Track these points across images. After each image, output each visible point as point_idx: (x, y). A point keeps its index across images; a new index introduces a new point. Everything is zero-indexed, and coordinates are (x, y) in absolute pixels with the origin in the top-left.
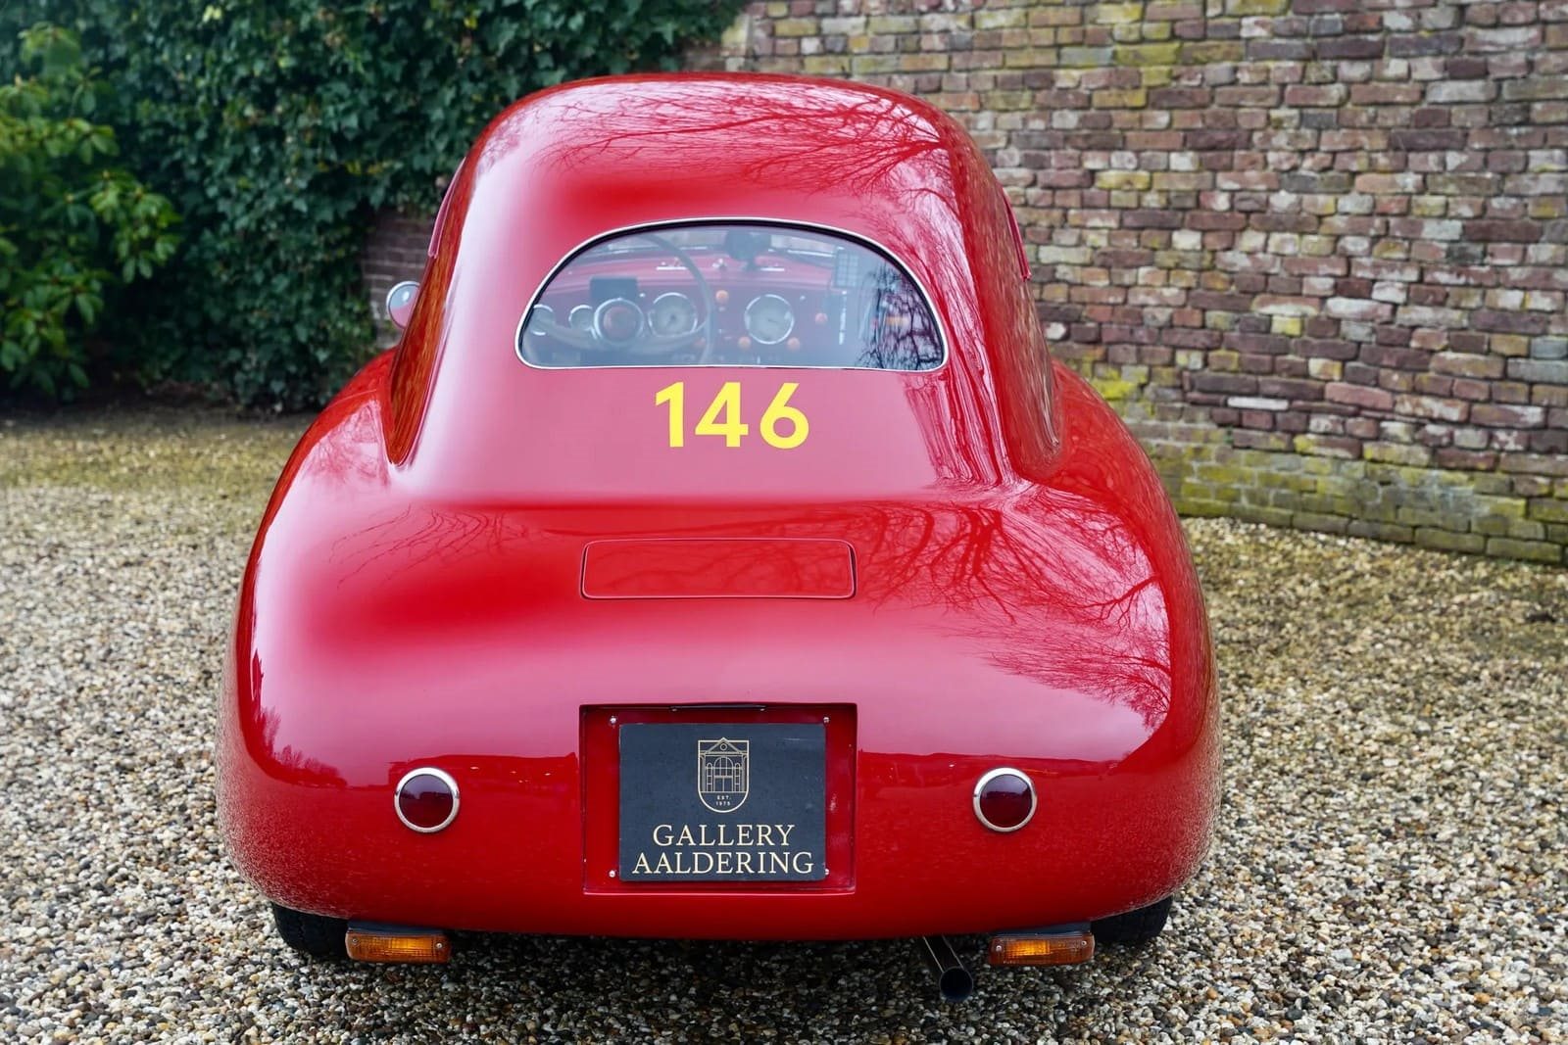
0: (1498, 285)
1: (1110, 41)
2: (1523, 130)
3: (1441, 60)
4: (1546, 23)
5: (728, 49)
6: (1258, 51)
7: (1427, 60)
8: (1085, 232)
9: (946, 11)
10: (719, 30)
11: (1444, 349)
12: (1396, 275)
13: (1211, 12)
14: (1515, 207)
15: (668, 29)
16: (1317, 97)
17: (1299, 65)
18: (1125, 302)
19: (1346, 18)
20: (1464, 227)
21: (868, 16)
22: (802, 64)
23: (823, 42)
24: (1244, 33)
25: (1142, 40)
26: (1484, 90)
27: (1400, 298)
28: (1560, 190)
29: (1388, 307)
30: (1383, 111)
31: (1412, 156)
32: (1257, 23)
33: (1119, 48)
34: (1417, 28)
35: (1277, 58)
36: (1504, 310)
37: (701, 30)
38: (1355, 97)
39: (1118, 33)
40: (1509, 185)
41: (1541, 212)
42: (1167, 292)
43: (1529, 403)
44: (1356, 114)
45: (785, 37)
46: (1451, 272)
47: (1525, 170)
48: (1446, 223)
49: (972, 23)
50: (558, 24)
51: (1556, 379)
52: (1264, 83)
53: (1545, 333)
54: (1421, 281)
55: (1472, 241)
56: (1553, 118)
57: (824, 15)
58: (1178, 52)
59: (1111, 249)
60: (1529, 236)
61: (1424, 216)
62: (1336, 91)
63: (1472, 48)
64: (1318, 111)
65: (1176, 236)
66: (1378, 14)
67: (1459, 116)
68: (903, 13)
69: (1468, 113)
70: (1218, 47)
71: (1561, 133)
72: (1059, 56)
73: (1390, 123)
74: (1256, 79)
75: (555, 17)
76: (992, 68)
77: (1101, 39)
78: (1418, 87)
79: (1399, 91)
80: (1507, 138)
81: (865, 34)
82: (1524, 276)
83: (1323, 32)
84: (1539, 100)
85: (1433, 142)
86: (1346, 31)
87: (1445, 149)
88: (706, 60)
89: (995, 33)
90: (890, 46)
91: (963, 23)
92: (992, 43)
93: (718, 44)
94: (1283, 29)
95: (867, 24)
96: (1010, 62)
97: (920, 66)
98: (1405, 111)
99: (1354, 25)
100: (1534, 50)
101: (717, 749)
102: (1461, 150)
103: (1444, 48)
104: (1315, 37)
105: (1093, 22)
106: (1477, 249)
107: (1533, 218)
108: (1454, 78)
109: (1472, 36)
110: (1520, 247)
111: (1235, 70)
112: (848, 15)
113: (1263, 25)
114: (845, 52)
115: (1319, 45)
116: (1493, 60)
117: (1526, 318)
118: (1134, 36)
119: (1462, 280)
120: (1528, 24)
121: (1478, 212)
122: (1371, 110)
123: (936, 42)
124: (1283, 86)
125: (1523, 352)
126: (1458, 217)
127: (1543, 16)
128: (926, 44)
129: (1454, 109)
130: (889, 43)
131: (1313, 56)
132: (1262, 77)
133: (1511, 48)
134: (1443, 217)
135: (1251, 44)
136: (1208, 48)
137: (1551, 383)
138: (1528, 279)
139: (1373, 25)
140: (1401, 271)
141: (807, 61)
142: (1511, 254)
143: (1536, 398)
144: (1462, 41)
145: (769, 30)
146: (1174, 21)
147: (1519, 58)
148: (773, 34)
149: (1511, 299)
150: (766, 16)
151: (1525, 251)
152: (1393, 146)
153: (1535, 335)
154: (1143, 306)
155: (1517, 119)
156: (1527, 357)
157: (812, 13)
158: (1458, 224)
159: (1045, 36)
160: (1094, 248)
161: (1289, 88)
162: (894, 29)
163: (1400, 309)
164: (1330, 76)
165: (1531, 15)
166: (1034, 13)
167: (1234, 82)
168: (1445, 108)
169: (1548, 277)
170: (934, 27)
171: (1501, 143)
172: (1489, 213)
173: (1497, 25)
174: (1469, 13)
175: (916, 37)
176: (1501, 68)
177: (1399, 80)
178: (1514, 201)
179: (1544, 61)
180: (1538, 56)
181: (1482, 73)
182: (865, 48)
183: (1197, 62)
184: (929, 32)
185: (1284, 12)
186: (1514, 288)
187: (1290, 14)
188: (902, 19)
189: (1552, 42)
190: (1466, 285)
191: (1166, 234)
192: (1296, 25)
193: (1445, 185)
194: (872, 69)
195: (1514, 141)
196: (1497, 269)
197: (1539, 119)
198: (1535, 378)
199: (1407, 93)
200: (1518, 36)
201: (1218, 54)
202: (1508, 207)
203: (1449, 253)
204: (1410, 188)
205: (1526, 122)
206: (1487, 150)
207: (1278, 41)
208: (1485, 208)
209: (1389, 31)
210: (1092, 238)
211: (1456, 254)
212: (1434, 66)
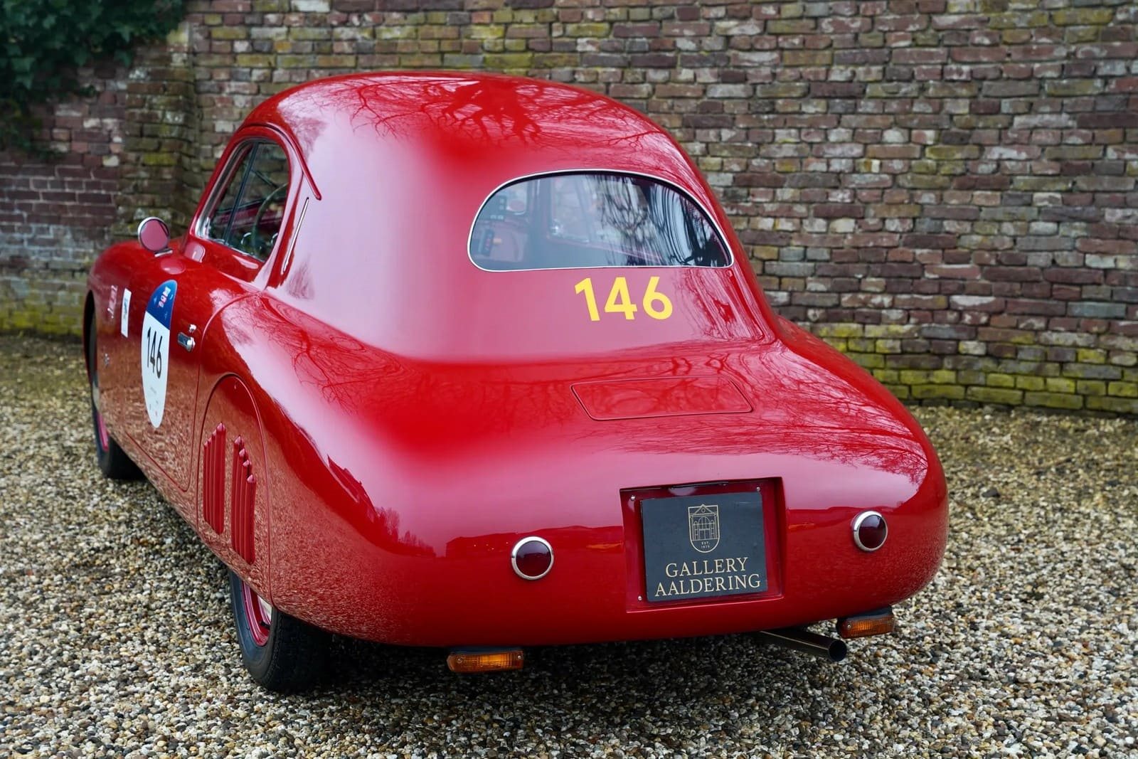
0: (758, 215)
1: (480, 50)
2: (771, 116)
3: (716, 70)
4: (782, 49)
5: (173, 47)
6: (591, 61)
7: (707, 70)
9: (353, 26)
10: (165, 32)
13: (555, 34)
14: (767, 165)
15: (126, 31)
16: (632, 92)
17: (619, 71)
19: (650, 41)
20: (734, 178)
21: (289, 27)
22: (235, 60)
23: (252, 44)
24: (579, 49)
25: (505, 51)
26: (744, 90)
28: (796, 154)
30: (677, 102)
31: (698, 131)
32: (588, 42)
33: (488, 56)
34: (699, 49)
35: (603, 66)
36: (762, 230)
37: (151, 32)
38: (658, 93)
39: (486, 45)
40: (763, 151)
41: (784, 168)
43: (779, 290)
44: (660, 104)
45: (219, 40)
47: (773, 142)
48: (722, 175)
49: (374, 35)
50: (31, 23)
51: (796, 274)
52: (595, 82)
53: (789, 245)
55: (740, 186)
56: (790, 109)
57: (252, 25)
58: (531, 59)
60: (776, 184)
61: (707, 170)
62: (645, 88)
63: (737, 64)
64: (633, 101)
66: (672, 39)
67: (729, 106)
68: (318, 26)
69: (735, 105)
70: (561, 57)
71: (795, 119)
72: (442, 59)
73: (683, 110)
74: (589, 79)
75: (28, 17)
76: (391, 67)
77: (475, 49)
78: (701, 87)
79: (689, 90)
80: (761, 121)
81: (287, 40)
82: (774, 209)
83: (635, 50)
84: (781, 98)
85: (712, 122)
86: (650, 50)
87: (720, 127)
88: (154, 54)
89: (393, 43)
90: (309, 49)
91: (366, 35)
92: (390, 49)
93: (164, 43)
94: (608, 47)
95: (288, 32)
96: (405, 63)
97: (333, 63)
98: (693, 102)
99: (657, 46)
100: (776, 66)
101: (700, 512)
102: (730, 128)
103: (718, 62)
104: (629, 52)
105: (468, 37)
106: (743, 192)
107: (779, 172)
108: (724, 82)
109: (736, 56)
110: (771, 190)
111: (574, 73)
112: (272, 26)
113: (593, 44)
114: (270, 52)
115: (632, 58)
116: (751, 71)
117: (777, 236)
118: (499, 48)
119: (734, 212)
120: (771, 50)
121: (743, 167)
122: (670, 101)
123: (346, 47)
124: (608, 84)
125: (775, 257)
126: (731, 171)
127: (781, 45)
128: (337, 48)
129: (726, 102)
130: (308, 47)
131: (629, 65)
132: (594, 78)
133: (761, 64)
134: (720, 171)
135: (585, 55)
136: (554, 58)
137: (793, 277)
138: (777, 211)
139: (669, 46)
141: (239, 57)
142: (765, 195)
143: (783, 286)
144: (729, 59)
145: (206, 34)
146: (527, 39)
147: (766, 71)
148: (209, 37)
149: (767, 224)
150: (203, 24)
151: (774, 193)
152: (686, 125)
153: (782, 247)
155: (767, 109)
156: (777, 260)
157: (242, 23)
158: (730, 176)
159: (432, 46)
161: (612, 86)
162: (312, 37)
164: (641, 79)
165: (773, 45)
166: (423, 30)
167: (574, 81)
168: (720, 101)
169: (790, 209)
170: (343, 36)
171: (758, 125)
172: (751, 168)
173: (752, 49)
174: (733, 41)
175: (329, 44)
176: (756, 77)
177: (688, 82)
178: (766, 161)
179: (782, 73)
180: (778, 70)
181: (744, 79)
182: (288, 49)
183: (546, 66)
184: (339, 40)
185: (607, 36)
186: (768, 216)
187: (611, 37)
188: (317, 30)
189: (787, 62)
190: (737, 215)
192: (616, 44)
193: (721, 151)
194: (293, 65)
195: (766, 124)
196: (757, 204)
197: (781, 110)
198: (784, 273)
199: (694, 91)
200: (766, 57)
201: (561, 61)
202: (763, 164)
203: (725, 193)
204: (698, 152)
205: (773, 111)
206: (748, 129)
207: (602, 54)
208: (747, 166)
209: (680, 50)
211: (730, 195)
212: (711, 74)
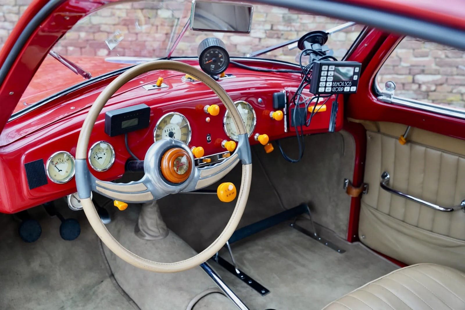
8: (114, 11)
11: (281, 55)
12: (261, 27)
18: (137, 39)
27: (263, 36)
29: (257, 40)
42: (157, 36)
46: (284, 25)
54: (272, 29)
59: (128, 18)
65: (159, 12)
140: (263, 25)
154: (145, 41)
160: (119, 17)
163: (262, 41)
191: (155, 11)
210: (118, 13)
